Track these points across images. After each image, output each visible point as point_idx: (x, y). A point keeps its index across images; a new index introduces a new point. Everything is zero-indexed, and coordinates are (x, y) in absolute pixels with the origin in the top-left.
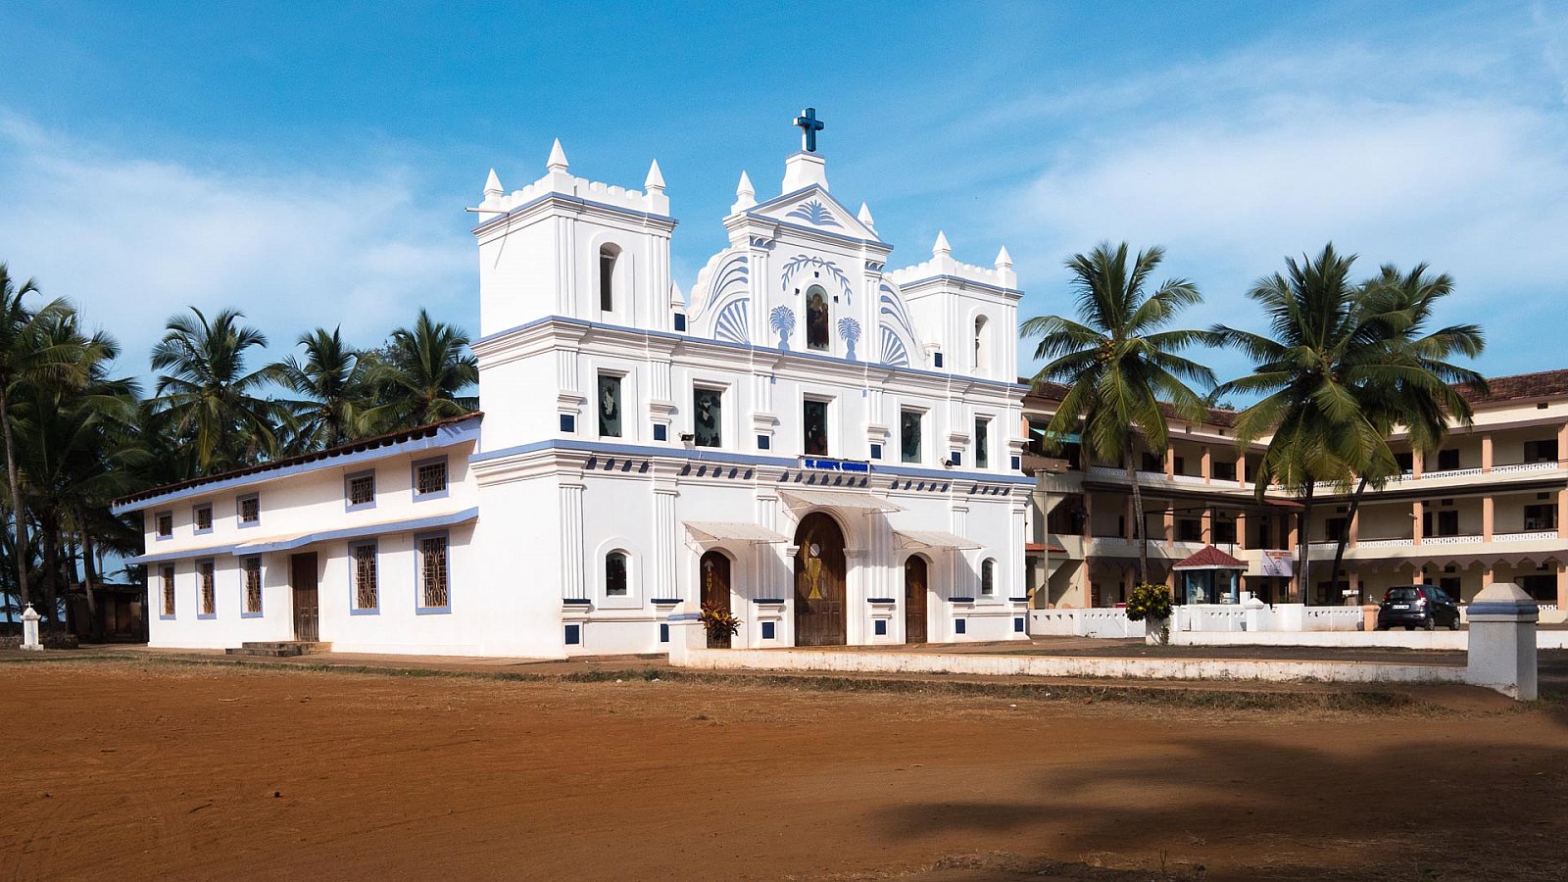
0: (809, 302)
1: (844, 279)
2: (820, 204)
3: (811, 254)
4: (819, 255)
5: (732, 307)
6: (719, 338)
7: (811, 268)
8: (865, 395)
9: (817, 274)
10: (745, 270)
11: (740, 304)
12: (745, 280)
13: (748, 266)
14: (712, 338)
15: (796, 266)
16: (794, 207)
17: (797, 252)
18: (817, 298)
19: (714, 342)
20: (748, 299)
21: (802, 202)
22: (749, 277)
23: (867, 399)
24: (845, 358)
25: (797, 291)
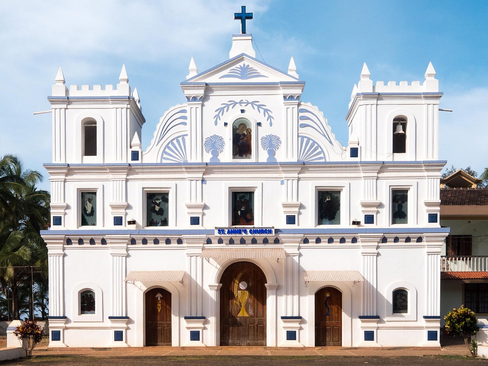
0: (234, 130)
1: (266, 111)
2: (248, 66)
3: (237, 99)
4: (244, 98)
5: (175, 142)
6: (164, 161)
7: (238, 108)
8: (282, 183)
9: (243, 111)
10: (185, 118)
11: (180, 139)
12: (185, 124)
13: (187, 115)
14: (159, 162)
15: (225, 109)
16: (226, 72)
17: (226, 100)
18: (243, 126)
19: (161, 164)
20: (186, 135)
21: (233, 67)
22: (188, 121)
23: (284, 186)
24: (266, 161)
25: (226, 124)
